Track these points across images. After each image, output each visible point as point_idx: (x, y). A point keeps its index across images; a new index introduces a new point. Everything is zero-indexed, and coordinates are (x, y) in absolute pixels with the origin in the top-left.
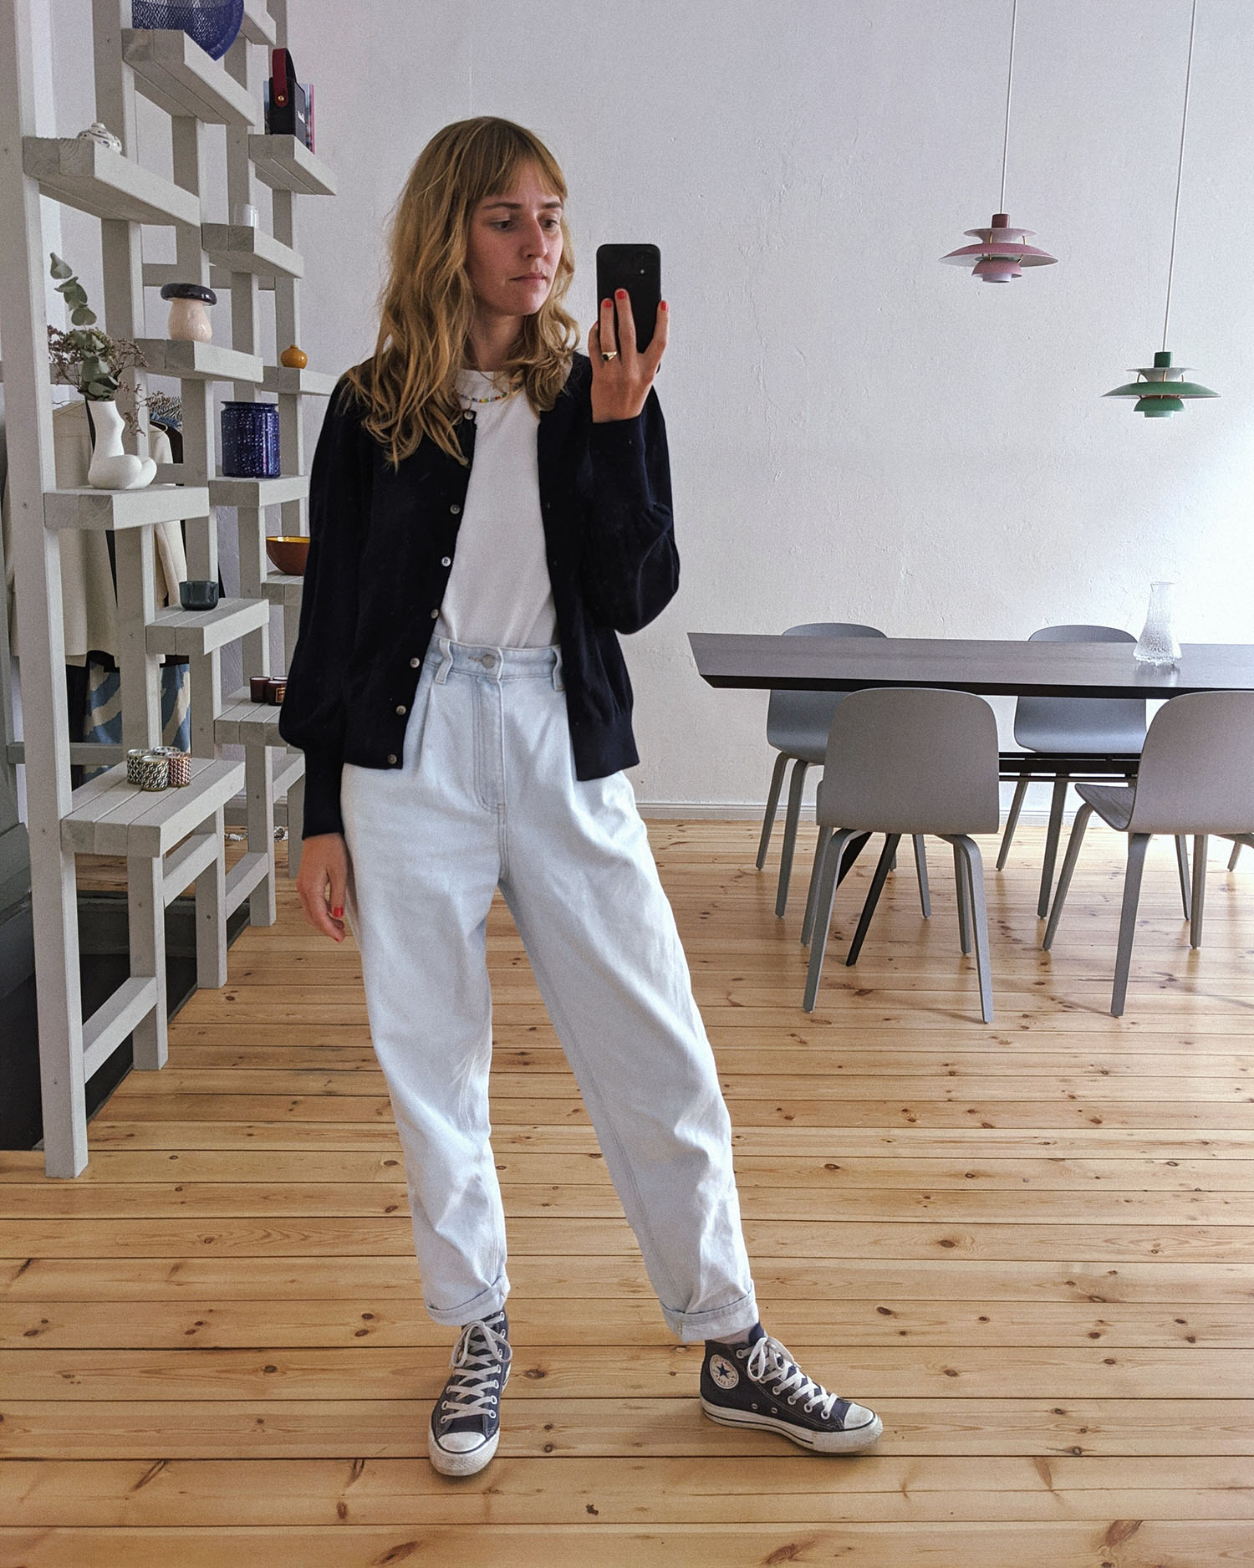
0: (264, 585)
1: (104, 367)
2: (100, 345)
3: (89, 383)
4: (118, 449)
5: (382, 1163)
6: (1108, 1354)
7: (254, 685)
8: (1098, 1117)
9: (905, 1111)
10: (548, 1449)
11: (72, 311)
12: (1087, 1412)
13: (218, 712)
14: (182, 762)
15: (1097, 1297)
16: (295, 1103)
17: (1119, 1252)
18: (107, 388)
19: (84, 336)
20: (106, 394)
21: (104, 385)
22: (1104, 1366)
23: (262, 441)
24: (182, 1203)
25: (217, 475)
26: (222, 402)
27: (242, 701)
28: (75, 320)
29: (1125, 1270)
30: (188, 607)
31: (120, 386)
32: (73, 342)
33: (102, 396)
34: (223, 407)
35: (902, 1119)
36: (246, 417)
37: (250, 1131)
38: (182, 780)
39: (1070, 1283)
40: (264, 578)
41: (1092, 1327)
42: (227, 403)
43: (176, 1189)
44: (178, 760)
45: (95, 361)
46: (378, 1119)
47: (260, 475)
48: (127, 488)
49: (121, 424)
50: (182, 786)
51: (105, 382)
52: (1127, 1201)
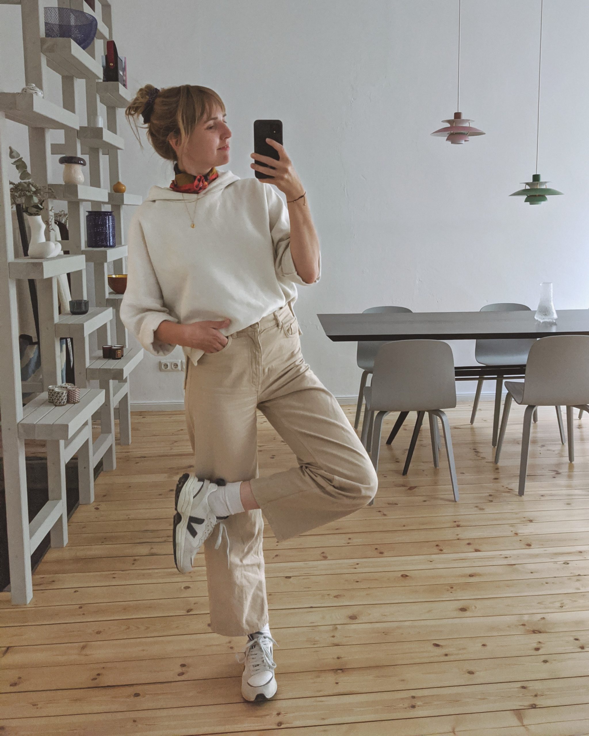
0: (107, 300)
1: (36, 200)
2: (34, 189)
3: (28, 208)
4: (43, 239)
5: (182, 588)
6: (543, 658)
7: (104, 350)
8: (529, 543)
9: (437, 546)
10: (279, 724)
11: (20, 174)
12: (537, 686)
13: (88, 364)
14: (76, 391)
15: (537, 631)
16: (135, 560)
17: (546, 608)
18: (38, 210)
19: (26, 185)
20: (37, 213)
21: (36, 208)
22: (542, 663)
23: (107, 230)
24: (83, 614)
25: (86, 247)
26: (87, 212)
27: (99, 358)
28: (21, 178)
29: (549, 617)
30: (73, 313)
31: (43, 208)
32: (20, 188)
33: (34, 214)
34: (87, 214)
35: (436, 550)
36: (99, 218)
37: (114, 576)
38: (76, 400)
39: (524, 625)
40: (107, 296)
41: (535, 645)
42: (89, 212)
44: (74, 390)
45: (31, 197)
47: (107, 247)
48: (48, 257)
49: (44, 226)
50: (76, 403)
51: (36, 207)
52: (547, 583)
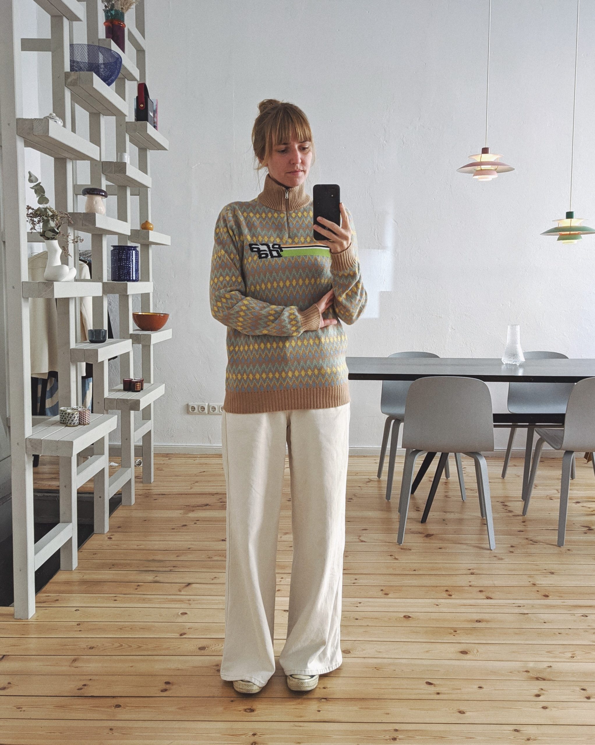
0: (130, 334)
1: (52, 224)
2: (51, 214)
4: (58, 263)
5: (179, 614)
6: (543, 704)
7: (125, 382)
8: (547, 594)
9: (447, 591)
11: (38, 198)
12: (529, 730)
13: (106, 394)
15: (540, 678)
16: (138, 586)
17: (554, 657)
18: (54, 234)
19: (44, 210)
20: (54, 237)
23: (130, 264)
24: (80, 631)
25: (109, 280)
26: (112, 246)
27: (119, 390)
28: (40, 202)
29: (556, 666)
30: (92, 341)
32: (39, 213)
33: (51, 238)
34: (112, 248)
35: (445, 595)
36: (123, 253)
37: (115, 598)
39: (527, 671)
40: (131, 331)
41: (537, 692)
42: (114, 246)
43: (77, 625)
45: (48, 221)
46: (179, 593)
47: (129, 280)
48: (62, 280)
49: (60, 251)
50: (85, 424)
51: (53, 231)
52: (560, 634)
